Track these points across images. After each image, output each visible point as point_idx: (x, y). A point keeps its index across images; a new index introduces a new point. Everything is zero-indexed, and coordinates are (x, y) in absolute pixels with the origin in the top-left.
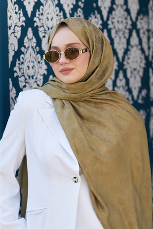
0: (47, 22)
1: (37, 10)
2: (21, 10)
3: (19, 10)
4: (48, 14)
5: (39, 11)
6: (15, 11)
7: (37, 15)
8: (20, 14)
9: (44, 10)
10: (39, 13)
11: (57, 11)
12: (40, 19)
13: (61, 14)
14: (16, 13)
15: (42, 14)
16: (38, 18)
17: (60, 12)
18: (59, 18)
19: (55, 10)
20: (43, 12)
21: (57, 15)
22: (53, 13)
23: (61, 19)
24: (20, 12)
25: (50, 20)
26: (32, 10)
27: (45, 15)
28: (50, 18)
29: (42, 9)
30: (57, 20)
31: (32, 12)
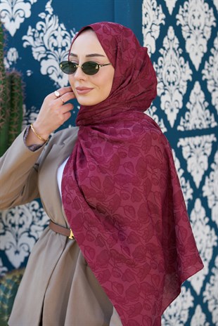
0: (193, 20)
1: (181, 7)
2: (160, 6)
3: (158, 5)
4: (195, 11)
5: (183, 7)
6: (152, 7)
7: (180, 12)
8: (158, 10)
9: (190, 6)
10: (182, 9)
11: (205, 7)
12: (183, 17)
13: (212, 11)
14: (154, 9)
15: (187, 11)
16: (182, 15)
17: (210, 8)
18: (208, 15)
19: (203, 7)
20: (188, 9)
21: (206, 12)
22: (200, 10)
23: (210, 16)
24: (158, 8)
25: (196, 18)
26: (174, 6)
27: (191, 12)
28: (196, 15)
29: (187, 5)
30: (205, 19)
31: (174, 9)
